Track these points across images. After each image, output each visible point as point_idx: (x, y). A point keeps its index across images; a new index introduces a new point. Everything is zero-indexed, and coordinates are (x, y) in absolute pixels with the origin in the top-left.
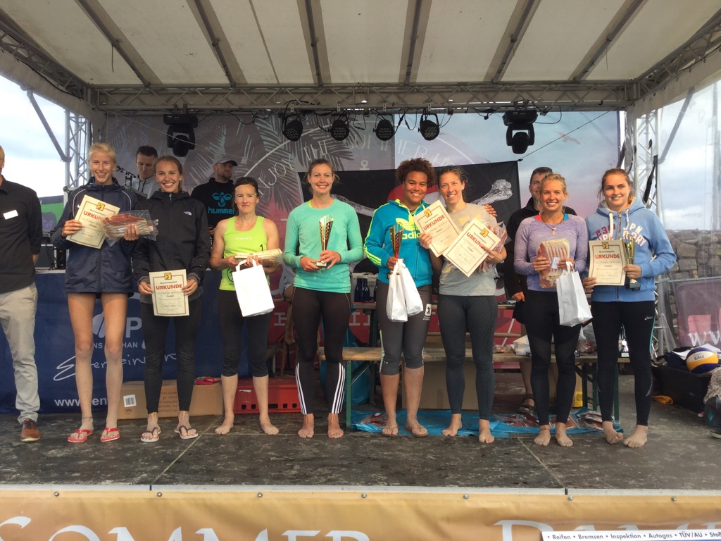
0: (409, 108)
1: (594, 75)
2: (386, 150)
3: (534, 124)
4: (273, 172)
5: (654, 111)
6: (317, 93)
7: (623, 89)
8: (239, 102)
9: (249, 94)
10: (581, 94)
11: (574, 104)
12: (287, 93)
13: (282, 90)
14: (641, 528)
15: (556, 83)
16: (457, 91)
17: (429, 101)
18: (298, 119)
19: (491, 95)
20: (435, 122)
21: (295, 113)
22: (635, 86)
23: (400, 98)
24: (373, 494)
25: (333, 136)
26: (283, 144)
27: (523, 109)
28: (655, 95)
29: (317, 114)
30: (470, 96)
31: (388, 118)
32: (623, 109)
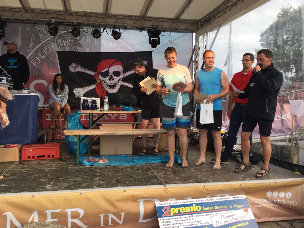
0: (107, 25)
1: (184, 17)
2: (97, 44)
3: (160, 36)
4: (45, 51)
5: (206, 33)
6: (65, 15)
7: (195, 23)
8: (27, 16)
9: (31, 12)
10: (179, 24)
11: (175, 28)
12: (51, 14)
13: (48, 12)
14: (193, 198)
15: (169, 19)
16: (128, 19)
17: (116, 22)
18: (56, 26)
19: (143, 22)
20: (119, 32)
21: (55, 23)
22: (199, 22)
23: (103, 20)
24: (86, 192)
25: (73, 35)
26: (50, 38)
27: (155, 29)
28: (207, 26)
29: (65, 24)
30: (134, 21)
31: (98, 28)
32: (195, 32)
